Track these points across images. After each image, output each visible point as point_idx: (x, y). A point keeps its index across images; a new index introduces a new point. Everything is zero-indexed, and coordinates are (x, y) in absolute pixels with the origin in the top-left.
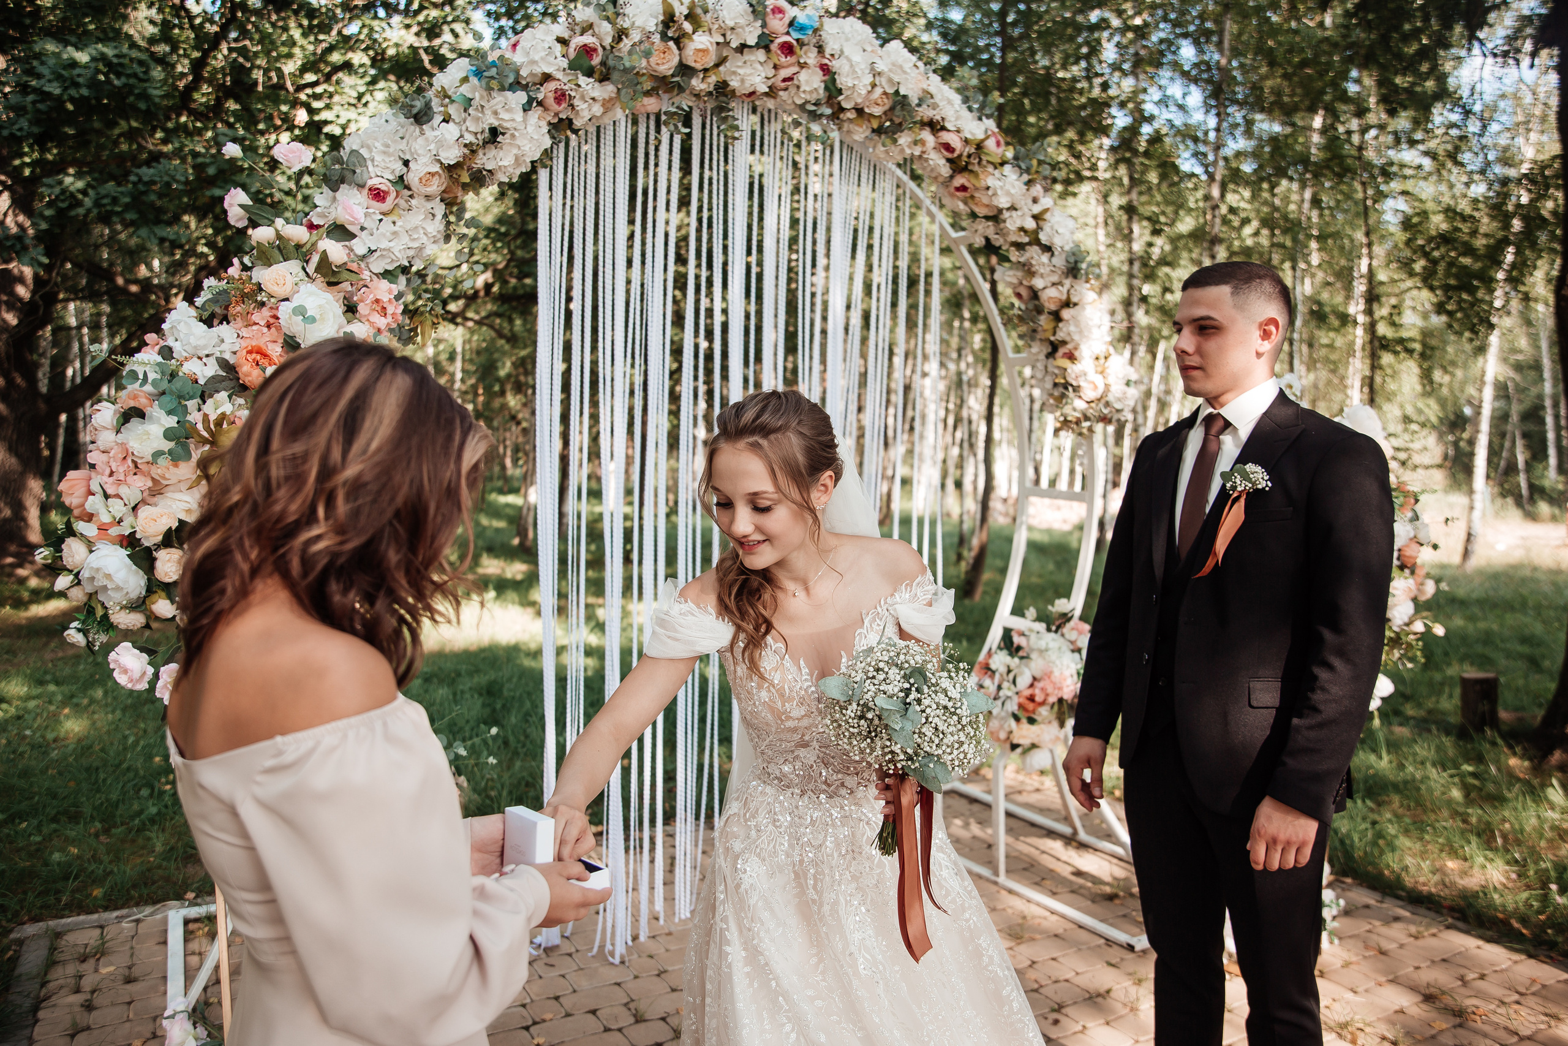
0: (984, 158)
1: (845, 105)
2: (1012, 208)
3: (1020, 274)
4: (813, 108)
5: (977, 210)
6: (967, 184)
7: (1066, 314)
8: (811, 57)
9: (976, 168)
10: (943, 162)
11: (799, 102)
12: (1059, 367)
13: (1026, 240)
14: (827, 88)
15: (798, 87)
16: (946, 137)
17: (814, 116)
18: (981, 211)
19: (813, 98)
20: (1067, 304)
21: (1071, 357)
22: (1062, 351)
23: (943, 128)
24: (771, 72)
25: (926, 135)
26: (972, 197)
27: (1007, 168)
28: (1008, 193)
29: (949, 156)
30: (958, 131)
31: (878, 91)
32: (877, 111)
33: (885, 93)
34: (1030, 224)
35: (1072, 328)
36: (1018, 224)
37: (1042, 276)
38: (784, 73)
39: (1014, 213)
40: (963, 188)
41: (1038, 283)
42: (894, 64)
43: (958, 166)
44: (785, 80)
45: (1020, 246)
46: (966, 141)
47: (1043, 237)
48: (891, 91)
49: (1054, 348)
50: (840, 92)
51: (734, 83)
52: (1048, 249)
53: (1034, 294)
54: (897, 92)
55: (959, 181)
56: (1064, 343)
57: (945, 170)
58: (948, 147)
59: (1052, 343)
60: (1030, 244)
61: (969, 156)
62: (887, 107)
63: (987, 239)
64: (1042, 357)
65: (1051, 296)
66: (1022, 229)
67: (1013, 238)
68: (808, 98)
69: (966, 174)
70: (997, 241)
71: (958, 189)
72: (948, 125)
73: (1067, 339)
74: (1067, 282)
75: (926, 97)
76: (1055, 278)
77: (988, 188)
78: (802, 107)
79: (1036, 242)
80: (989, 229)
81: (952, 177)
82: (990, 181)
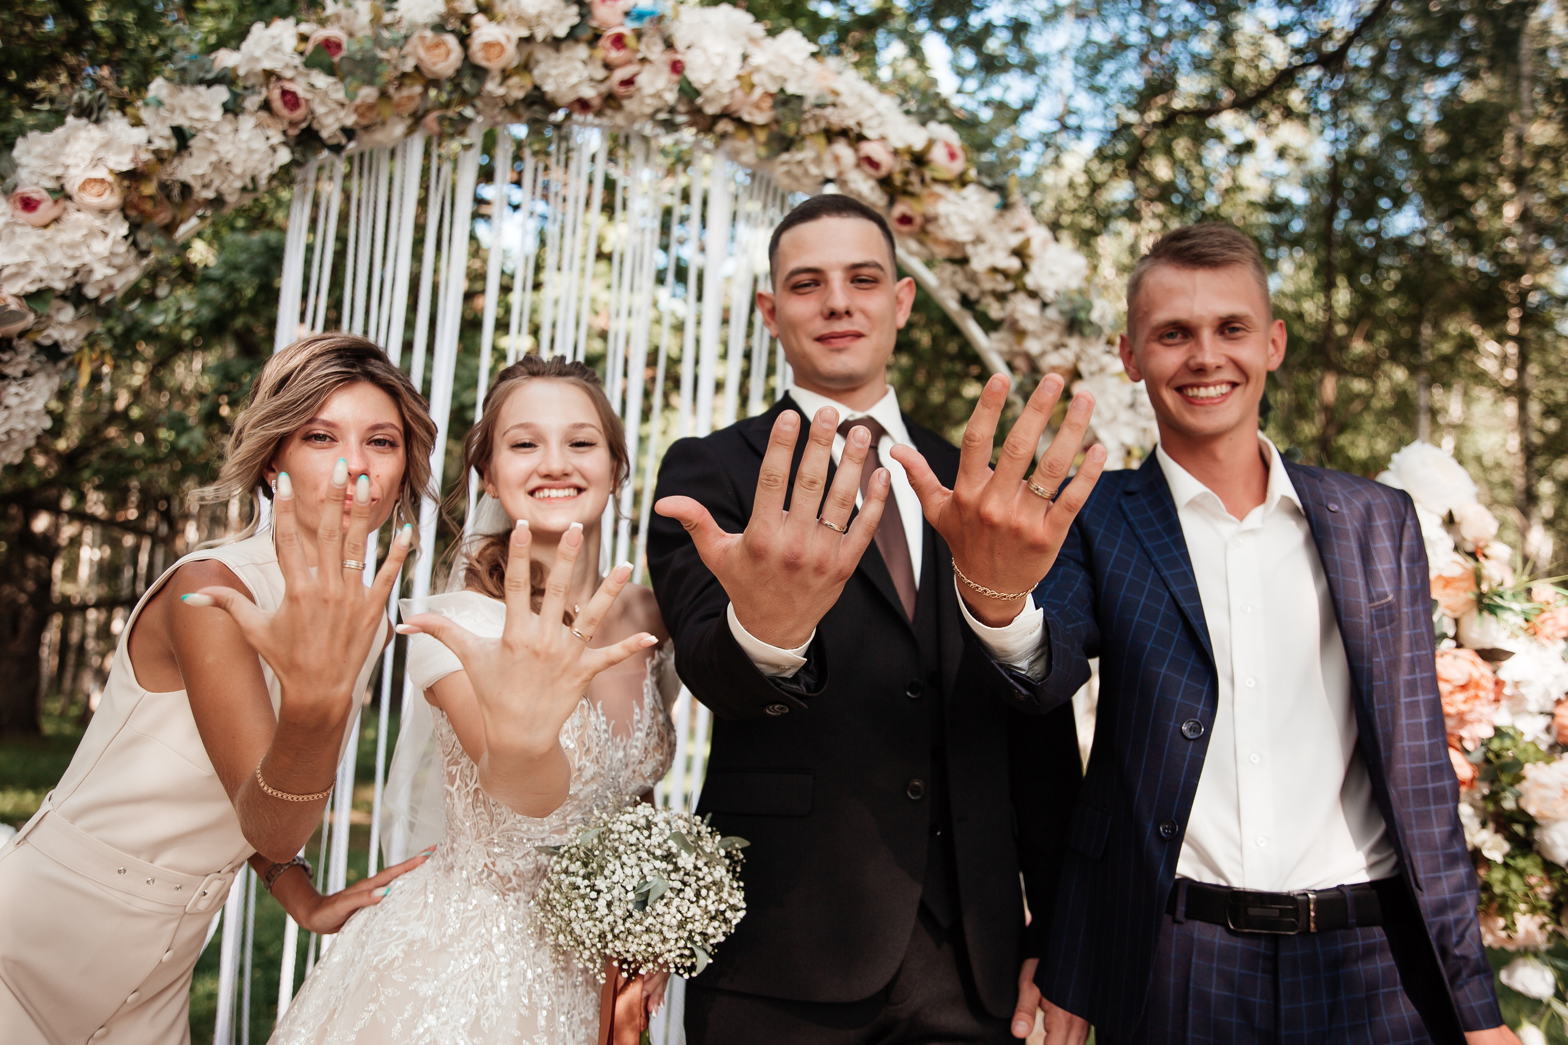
0: (928, 175)
1: (710, 110)
2: (979, 240)
4: (667, 116)
5: (937, 250)
6: (912, 213)
7: (1076, 389)
8: (655, 51)
9: (919, 190)
10: (871, 184)
11: (648, 109)
13: (1009, 286)
14: (679, 89)
15: (642, 92)
16: (867, 148)
17: (670, 127)
18: (941, 252)
19: (664, 103)
20: (1078, 374)
23: (861, 138)
24: (600, 74)
25: (841, 148)
27: (971, 191)
28: (966, 221)
29: (877, 174)
30: (883, 140)
31: (757, 93)
32: (761, 118)
33: (766, 94)
34: (1010, 263)
36: (988, 262)
37: (1036, 336)
38: (620, 74)
39: (982, 249)
40: (906, 219)
41: (1033, 346)
42: (776, 56)
43: (893, 188)
44: (623, 83)
45: (1000, 296)
46: (896, 153)
47: (1030, 280)
48: (774, 90)
50: (698, 93)
51: (549, 87)
52: (1037, 296)
53: (1031, 364)
54: (782, 90)
55: (900, 209)
57: (878, 196)
58: (871, 162)
60: (1015, 291)
61: (906, 173)
62: (771, 112)
65: (1054, 364)
66: (995, 270)
67: (988, 285)
68: (659, 104)
69: (906, 199)
70: (973, 291)
71: (903, 222)
72: (867, 132)
74: (1074, 343)
75: (832, 95)
76: (1054, 338)
77: (939, 216)
78: (653, 116)
79: (1022, 287)
81: (889, 205)
82: (942, 207)
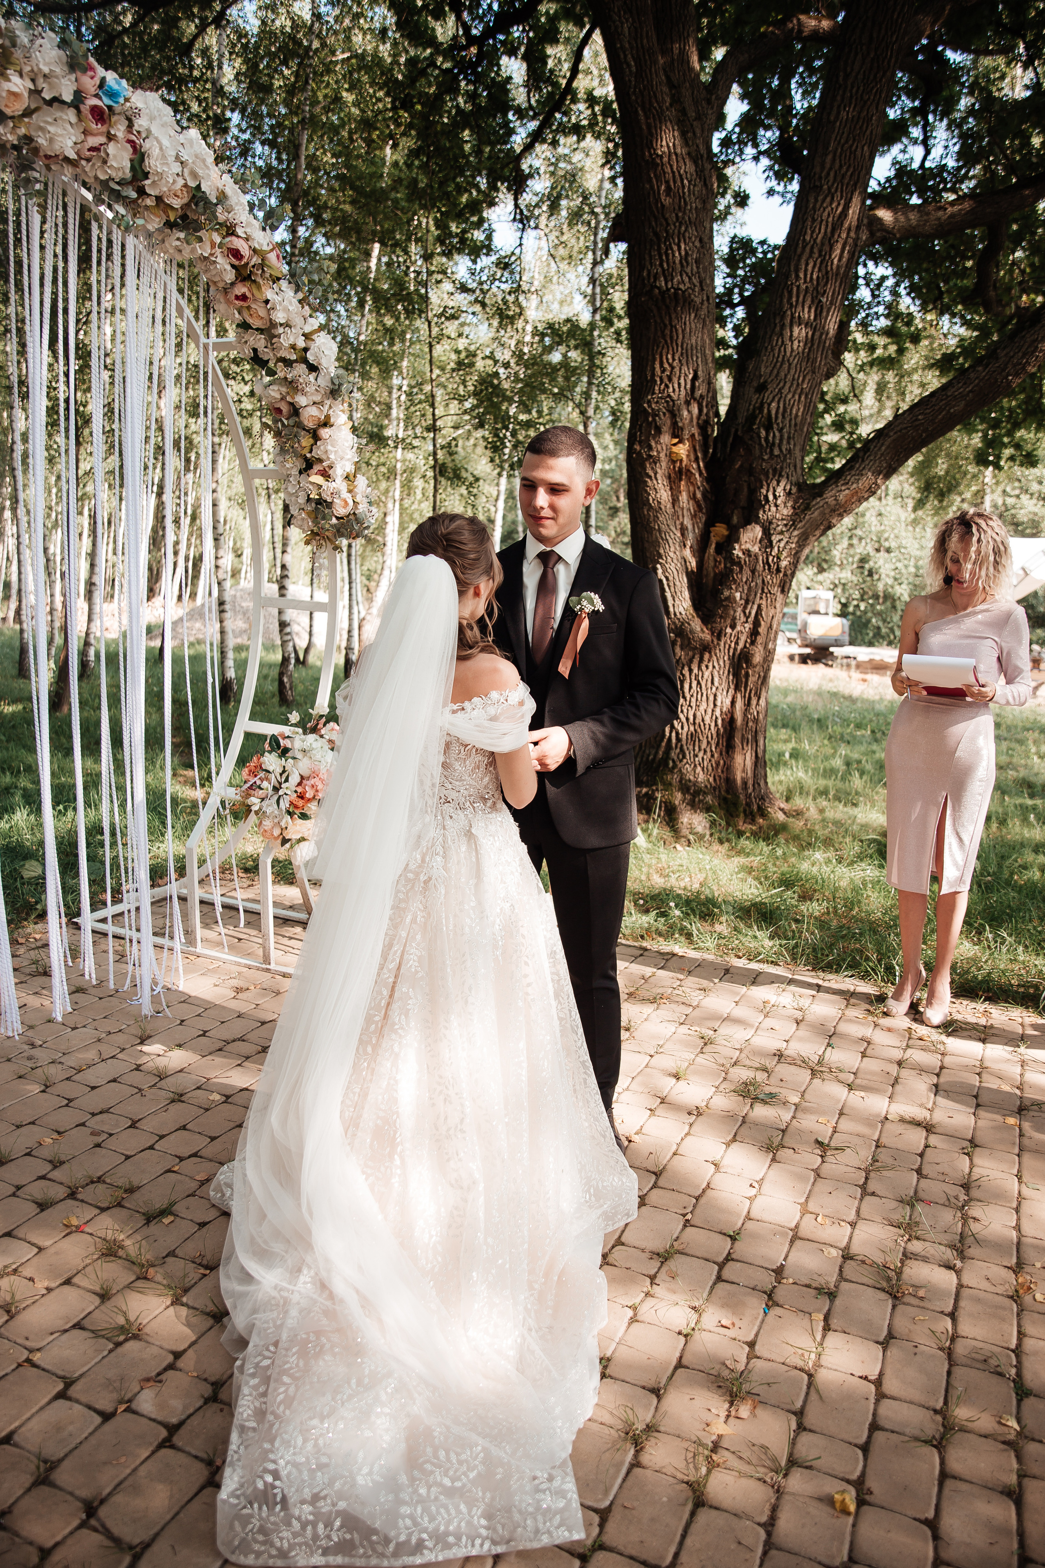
0: (266, 270)
1: (148, 190)
2: (287, 325)
3: (284, 390)
4: (117, 187)
5: (250, 321)
6: (248, 294)
7: (324, 433)
8: (120, 129)
9: (259, 280)
10: (229, 267)
11: (103, 177)
12: (313, 483)
13: (294, 357)
14: (133, 168)
15: (105, 162)
16: (235, 242)
17: (117, 196)
18: (255, 323)
19: (117, 176)
20: (326, 423)
21: (325, 475)
22: (317, 468)
23: (234, 233)
24: (80, 137)
26: (249, 308)
27: (284, 284)
28: (283, 309)
29: (236, 263)
30: (247, 239)
31: (181, 182)
32: (176, 203)
33: (186, 185)
34: (301, 343)
35: (329, 447)
36: (291, 341)
37: (306, 394)
38: (93, 141)
39: (288, 330)
40: (244, 298)
41: (300, 400)
42: (196, 156)
43: (244, 274)
44: (91, 149)
45: (288, 363)
46: (255, 251)
47: (310, 356)
48: (192, 184)
49: (308, 465)
50: (146, 175)
51: (41, 141)
52: (313, 368)
53: (295, 411)
54: (198, 187)
55: (240, 289)
56: (320, 461)
57: (230, 276)
58: (236, 253)
59: (306, 459)
60: (296, 361)
61: (255, 266)
62: (186, 200)
63: (255, 350)
64: (295, 472)
65: (310, 415)
66: (293, 347)
67: (283, 354)
68: (114, 175)
69: (248, 284)
70: (266, 354)
71: (237, 298)
72: (239, 231)
73: (324, 457)
74: (328, 402)
75: (222, 197)
76: (317, 398)
77: (267, 302)
78: (105, 184)
79: (305, 361)
80: (259, 342)
81: (233, 284)
82: (269, 294)
